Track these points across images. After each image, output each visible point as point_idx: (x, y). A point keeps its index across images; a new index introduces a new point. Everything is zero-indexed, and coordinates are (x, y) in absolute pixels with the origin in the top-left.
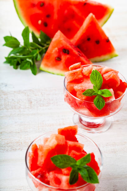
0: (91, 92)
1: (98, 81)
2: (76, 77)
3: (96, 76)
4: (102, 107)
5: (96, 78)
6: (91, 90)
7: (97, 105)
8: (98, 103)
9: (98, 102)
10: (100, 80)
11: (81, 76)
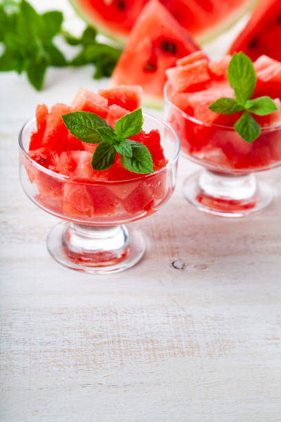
0: (228, 104)
1: (246, 81)
2: (193, 80)
3: (242, 67)
4: (253, 137)
5: (242, 72)
6: (229, 100)
7: (242, 132)
8: (245, 128)
9: (244, 126)
10: (249, 76)
11: (205, 77)
